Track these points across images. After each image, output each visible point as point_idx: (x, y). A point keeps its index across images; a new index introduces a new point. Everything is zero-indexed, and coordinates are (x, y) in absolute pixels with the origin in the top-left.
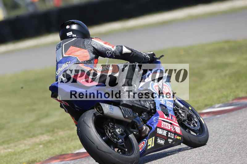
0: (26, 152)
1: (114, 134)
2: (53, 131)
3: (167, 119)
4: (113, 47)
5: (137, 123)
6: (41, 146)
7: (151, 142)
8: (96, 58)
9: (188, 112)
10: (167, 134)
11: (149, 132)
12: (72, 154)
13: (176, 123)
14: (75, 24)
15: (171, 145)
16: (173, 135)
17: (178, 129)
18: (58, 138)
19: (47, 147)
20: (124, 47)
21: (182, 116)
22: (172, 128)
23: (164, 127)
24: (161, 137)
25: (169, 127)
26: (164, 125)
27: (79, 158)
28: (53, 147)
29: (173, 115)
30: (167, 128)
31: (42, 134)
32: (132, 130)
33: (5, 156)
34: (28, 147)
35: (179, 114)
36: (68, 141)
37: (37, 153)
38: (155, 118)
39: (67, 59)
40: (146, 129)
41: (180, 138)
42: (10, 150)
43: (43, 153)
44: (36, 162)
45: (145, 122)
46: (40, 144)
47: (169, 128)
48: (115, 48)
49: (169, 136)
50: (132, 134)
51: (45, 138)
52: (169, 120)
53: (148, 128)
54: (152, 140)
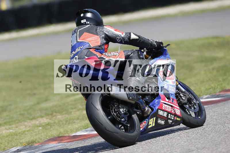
0: (26, 133)
1: (119, 113)
2: (52, 114)
3: (168, 102)
4: (122, 33)
5: (140, 105)
6: (41, 128)
7: (152, 122)
8: (107, 43)
9: (188, 95)
10: (168, 116)
11: (151, 113)
12: (69, 136)
13: (177, 106)
15: (171, 126)
16: (173, 116)
17: (178, 112)
18: (56, 121)
19: (46, 129)
20: (132, 34)
21: (182, 99)
23: (165, 109)
24: (162, 118)
26: (165, 107)
27: (76, 141)
28: (52, 129)
29: (175, 98)
30: (168, 110)
31: (42, 117)
32: (136, 110)
33: (7, 136)
34: (28, 129)
35: (180, 98)
36: (66, 124)
37: (36, 135)
38: (157, 101)
39: (80, 44)
40: (148, 110)
42: (11, 131)
43: (42, 134)
44: (36, 142)
45: (147, 103)
46: (40, 126)
48: (124, 34)
49: (169, 117)
50: (135, 114)
51: (45, 120)
52: (170, 103)
53: (150, 109)
54: (153, 120)
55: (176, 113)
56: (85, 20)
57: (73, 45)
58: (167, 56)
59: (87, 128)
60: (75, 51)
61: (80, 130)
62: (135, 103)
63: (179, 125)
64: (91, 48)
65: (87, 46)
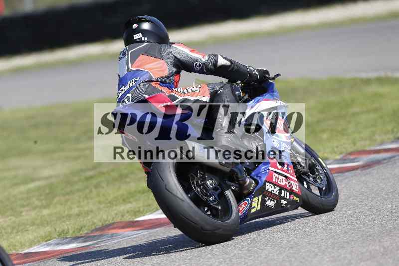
1: (204, 188)
3: (281, 169)
4: (204, 56)
5: (237, 174)
7: (256, 204)
8: (178, 73)
9: (310, 160)
10: (280, 192)
11: (254, 188)
13: (293, 176)
14: (146, 21)
15: (285, 210)
16: (288, 194)
17: (296, 186)
20: (220, 57)
21: (301, 166)
22: (287, 183)
23: (276, 182)
24: (271, 196)
25: (282, 182)
26: (276, 178)
29: (290, 164)
32: (229, 183)
38: (263, 168)
40: (250, 183)
41: (298, 199)
45: (249, 171)
47: (282, 184)
48: (207, 57)
50: (230, 190)
52: (284, 171)
53: (254, 182)
54: (258, 200)
55: (293, 189)
56: (140, 34)
57: (121, 77)
58: (275, 93)
59: (50, 240)
60: (125, 85)
61: (37, 244)
62: (230, 171)
63: (297, 208)
64: (152, 81)
65: (146, 77)
